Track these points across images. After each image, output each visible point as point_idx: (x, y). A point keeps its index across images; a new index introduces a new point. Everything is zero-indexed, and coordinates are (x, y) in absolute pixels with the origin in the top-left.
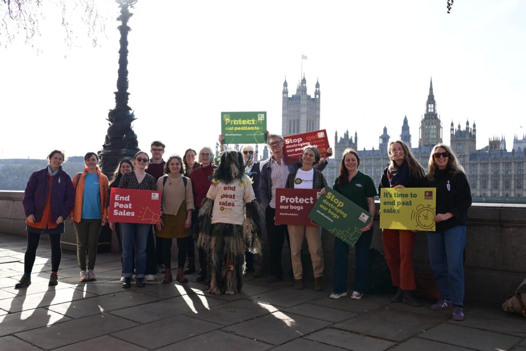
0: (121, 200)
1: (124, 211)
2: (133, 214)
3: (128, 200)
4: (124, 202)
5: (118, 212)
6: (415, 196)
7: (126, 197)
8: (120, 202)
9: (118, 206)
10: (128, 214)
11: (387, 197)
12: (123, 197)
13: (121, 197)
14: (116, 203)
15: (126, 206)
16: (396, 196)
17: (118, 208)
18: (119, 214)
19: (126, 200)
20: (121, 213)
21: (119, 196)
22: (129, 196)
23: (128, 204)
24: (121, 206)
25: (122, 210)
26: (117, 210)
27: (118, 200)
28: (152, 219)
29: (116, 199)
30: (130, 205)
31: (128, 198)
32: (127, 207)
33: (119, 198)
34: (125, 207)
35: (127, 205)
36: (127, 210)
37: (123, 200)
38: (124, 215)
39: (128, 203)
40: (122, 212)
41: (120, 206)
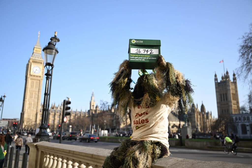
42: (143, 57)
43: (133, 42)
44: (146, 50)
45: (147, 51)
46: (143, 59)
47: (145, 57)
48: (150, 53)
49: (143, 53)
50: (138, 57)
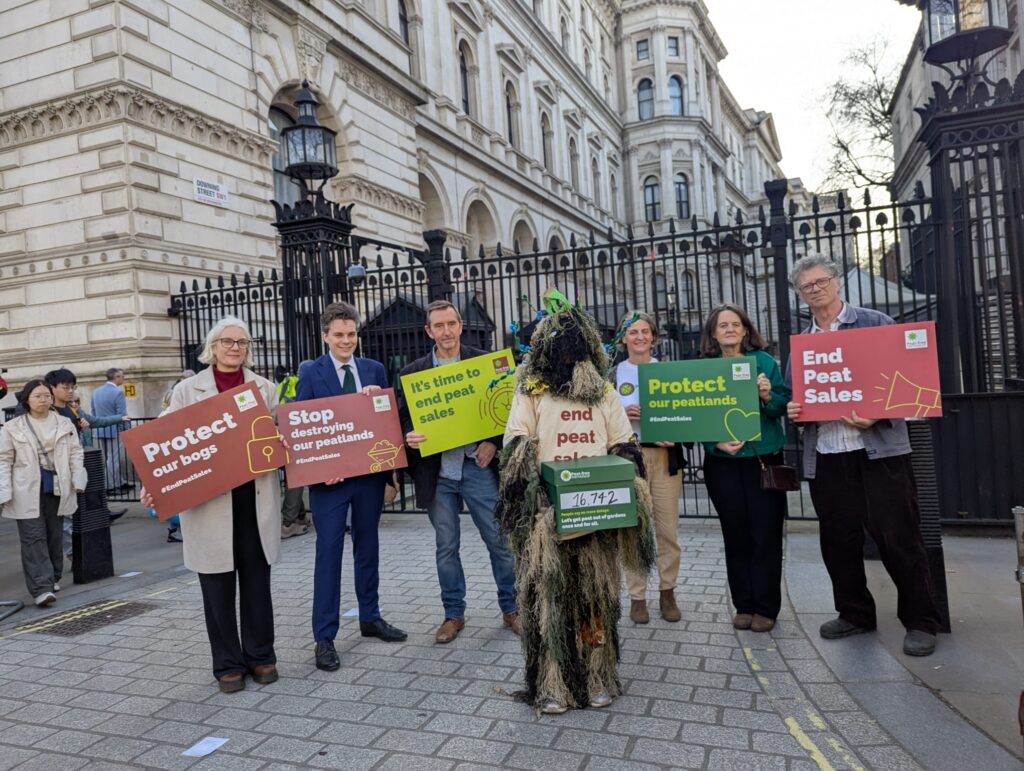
0: (818, 362)
1: (833, 390)
2: (858, 396)
3: (840, 360)
4: (828, 368)
5: (816, 394)
6: (476, 373)
7: (832, 355)
8: (819, 368)
9: (815, 379)
10: (844, 396)
11: (420, 390)
12: (824, 355)
13: (818, 356)
14: (807, 372)
15: (836, 377)
16: (438, 383)
17: (814, 384)
18: (821, 401)
19: (833, 361)
20: (825, 398)
21: (812, 352)
22: (839, 350)
23: (841, 371)
24: (822, 378)
25: (826, 387)
26: (814, 391)
27: (813, 363)
28: (917, 403)
29: (806, 363)
30: (846, 371)
31: (837, 356)
32: (840, 380)
33: (815, 359)
34: (833, 380)
35: (838, 374)
36: (841, 387)
37: (825, 362)
38: (834, 400)
39: (838, 367)
40: (826, 394)
41: (820, 380)
42: (593, 515)
43: (566, 476)
44: (599, 492)
45: (602, 497)
46: (593, 521)
47: (596, 515)
48: (611, 502)
49: (592, 505)
50: (582, 516)
